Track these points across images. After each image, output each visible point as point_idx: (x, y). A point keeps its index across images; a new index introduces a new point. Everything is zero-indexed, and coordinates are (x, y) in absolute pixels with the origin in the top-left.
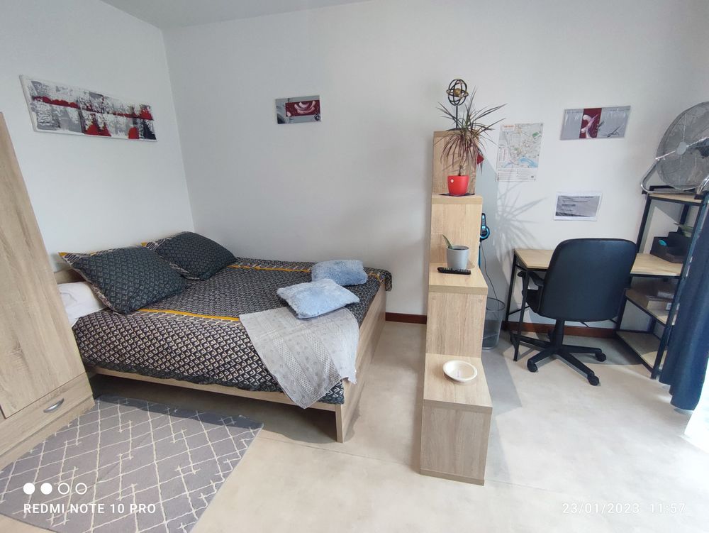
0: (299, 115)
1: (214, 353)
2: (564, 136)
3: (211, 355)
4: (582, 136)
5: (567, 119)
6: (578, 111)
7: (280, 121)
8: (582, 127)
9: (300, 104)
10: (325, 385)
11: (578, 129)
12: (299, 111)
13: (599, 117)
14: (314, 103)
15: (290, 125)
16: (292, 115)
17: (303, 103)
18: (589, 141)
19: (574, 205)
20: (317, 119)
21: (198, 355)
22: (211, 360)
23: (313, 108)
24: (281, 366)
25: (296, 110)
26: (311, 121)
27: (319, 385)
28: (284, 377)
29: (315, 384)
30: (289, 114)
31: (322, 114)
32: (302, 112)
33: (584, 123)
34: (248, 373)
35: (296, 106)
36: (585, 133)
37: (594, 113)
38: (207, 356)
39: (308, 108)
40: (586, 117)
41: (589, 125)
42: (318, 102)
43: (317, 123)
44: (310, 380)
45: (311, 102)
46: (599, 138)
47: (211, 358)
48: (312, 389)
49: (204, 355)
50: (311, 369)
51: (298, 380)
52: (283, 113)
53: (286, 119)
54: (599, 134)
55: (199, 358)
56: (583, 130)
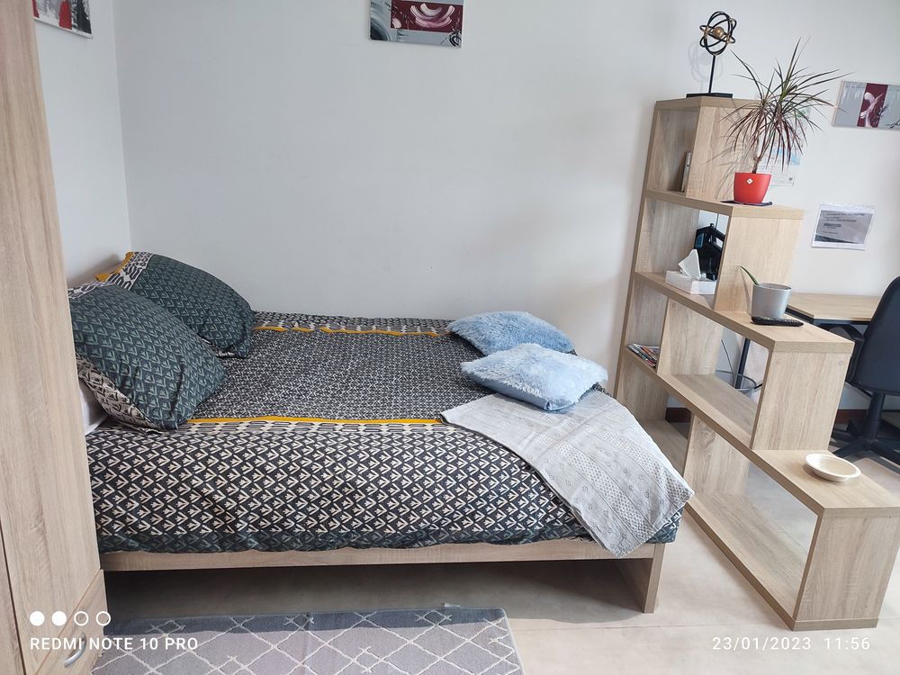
0: (418, 28)
1: (451, 483)
2: (837, 122)
3: (445, 487)
4: (861, 123)
5: (844, 95)
6: (859, 85)
7: (376, 34)
8: (862, 111)
9: (424, 7)
10: (663, 510)
11: (856, 112)
12: (419, 21)
13: (883, 98)
14: (451, 9)
15: (398, 46)
16: (404, 27)
17: (430, 6)
18: (868, 131)
19: (840, 226)
20: (454, 42)
21: (417, 490)
22: (447, 497)
23: (448, 20)
24: (585, 489)
25: (413, 18)
26: (441, 44)
27: (654, 513)
28: (590, 507)
29: (645, 511)
30: (397, 24)
31: (464, 34)
32: (424, 24)
33: (866, 104)
34: (526, 509)
35: (413, 9)
36: (864, 119)
37: (878, 90)
38: (436, 490)
39: (439, 17)
40: (868, 96)
41: (871, 107)
42: (459, 9)
43: (454, 50)
44: (636, 506)
45: (445, 7)
46: (881, 128)
47: (446, 493)
48: (641, 520)
49: (431, 490)
50: (635, 488)
51: (615, 510)
52: (384, 19)
53: (391, 32)
54: (881, 123)
55: (420, 497)
56: (862, 114)
